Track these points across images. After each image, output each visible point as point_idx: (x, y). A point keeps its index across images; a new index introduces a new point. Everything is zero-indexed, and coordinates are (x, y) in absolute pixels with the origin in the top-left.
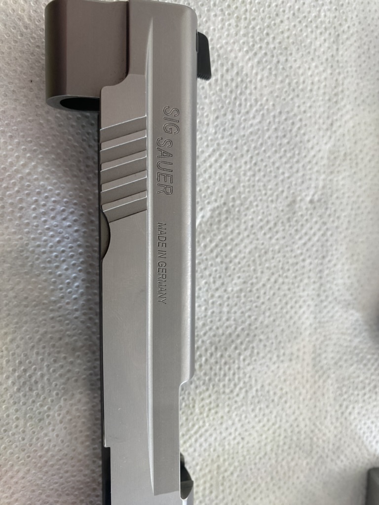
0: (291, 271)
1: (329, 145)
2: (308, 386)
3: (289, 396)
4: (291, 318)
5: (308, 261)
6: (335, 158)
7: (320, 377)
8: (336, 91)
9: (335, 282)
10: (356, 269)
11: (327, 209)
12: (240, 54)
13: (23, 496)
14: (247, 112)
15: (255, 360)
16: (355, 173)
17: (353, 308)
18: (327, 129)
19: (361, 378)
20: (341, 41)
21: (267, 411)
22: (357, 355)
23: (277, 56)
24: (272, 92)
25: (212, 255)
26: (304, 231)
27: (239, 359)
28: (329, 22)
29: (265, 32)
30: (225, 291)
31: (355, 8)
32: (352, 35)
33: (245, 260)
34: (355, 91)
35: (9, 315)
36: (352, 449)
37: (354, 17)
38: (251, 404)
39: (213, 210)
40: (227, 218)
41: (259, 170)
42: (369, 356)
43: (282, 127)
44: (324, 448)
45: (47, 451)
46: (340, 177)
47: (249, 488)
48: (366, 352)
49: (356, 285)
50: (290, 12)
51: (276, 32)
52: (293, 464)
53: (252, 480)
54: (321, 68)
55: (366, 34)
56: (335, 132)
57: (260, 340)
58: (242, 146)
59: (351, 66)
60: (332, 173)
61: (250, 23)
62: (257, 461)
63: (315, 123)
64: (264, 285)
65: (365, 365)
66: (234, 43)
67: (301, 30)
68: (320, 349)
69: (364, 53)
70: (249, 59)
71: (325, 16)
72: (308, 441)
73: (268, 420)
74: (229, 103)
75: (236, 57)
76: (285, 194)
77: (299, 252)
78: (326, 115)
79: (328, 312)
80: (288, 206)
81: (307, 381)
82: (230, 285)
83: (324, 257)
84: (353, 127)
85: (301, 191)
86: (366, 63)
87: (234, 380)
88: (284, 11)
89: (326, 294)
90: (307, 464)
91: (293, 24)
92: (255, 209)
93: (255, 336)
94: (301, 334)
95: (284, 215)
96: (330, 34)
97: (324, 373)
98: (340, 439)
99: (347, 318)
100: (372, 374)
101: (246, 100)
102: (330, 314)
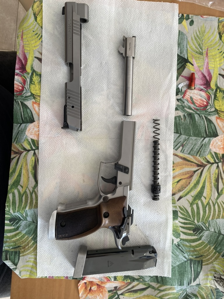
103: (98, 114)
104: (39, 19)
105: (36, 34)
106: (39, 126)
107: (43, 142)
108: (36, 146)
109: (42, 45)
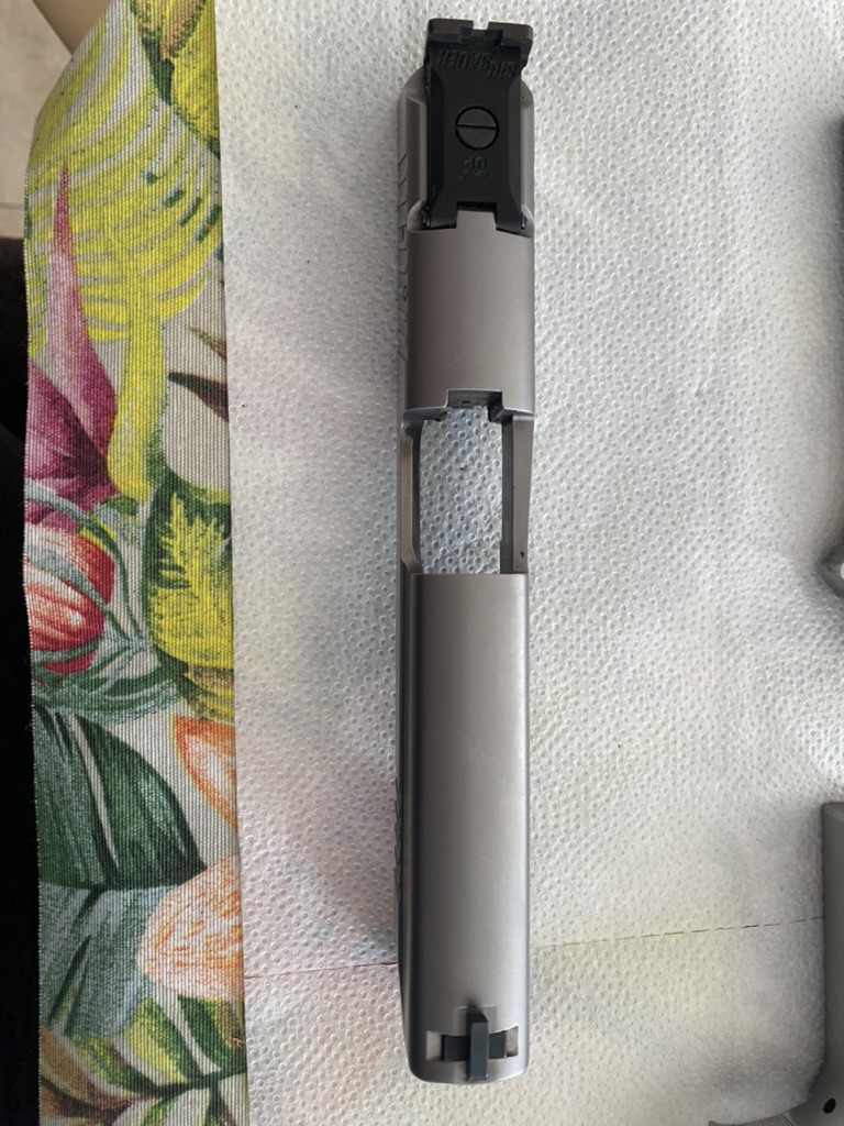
0: (675, 497)
1: (717, 311)
2: (712, 668)
3: (683, 680)
4: (680, 565)
5: (700, 482)
6: (729, 328)
7: (729, 654)
8: (723, 231)
9: (745, 512)
10: (775, 490)
11: (722, 403)
12: (577, 199)
13: (319, 814)
14: (593, 277)
15: (629, 627)
16: (762, 347)
17: (777, 550)
18: (714, 287)
19: (795, 658)
20: (725, 159)
21: (652, 703)
22: (788, 621)
23: (630, 194)
24: (626, 245)
25: (554, 478)
26: (690, 438)
27: (605, 625)
28: (705, 135)
29: (610, 163)
30: (577, 527)
31: (744, 110)
32: (742, 148)
33: (603, 484)
34: (753, 228)
35: (294, 565)
36: (791, 768)
37: (743, 122)
38: (628, 691)
39: (554, 416)
40: (573, 426)
41: (617, 355)
42: (806, 625)
43: (645, 291)
44: (744, 763)
45: (348, 751)
46: (740, 355)
47: (635, 822)
48: (802, 619)
49: (778, 515)
50: (643, 130)
51: (625, 161)
52: (699, 787)
53: (639, 811)
54: (698, 202)
55: (762, 144)
56: (726, 289)
57: (635, 598)
58: (589, 323)
59: (744, 193)
60: (726, 349)
61: (587, 155)
62: (645, 783)
63: (695, 280)
64: (633, 518)
65: (801, 638)
66: (567, 185)
67: (663, 153)
68: (728, 612)
69: (762, 172)
70: (590, 204)
71: (698, 127)
72: (718, 751)
73: (655, 717)
74: (566, 267)
75: (571, 204)
76: (657, 386)
77: (685, 468)
78: (710, 267)
79: (739, 556)
80: (664, 402)
81: (710, 661)
82: (582, 519)
83: (724, 474)
84: (754, 280)
85: (681, 379)
86: (766, 187)
87: (599, 655)
88: (635, 132)
89: (732, 529)
90: (721, 787)
91: (649, 147)
92: (614, 410)
93: (626, 591)
94: (697, 589)
95: (660, 415)
96: (708, 151)
97: (736, 648)
98: (769, 750)
99: (768, 566)
100: (813, 652)
101: (589, 260)
102: (742, 560)
103: (661, 762)
104: (185, 78)
105: (172, 201)
106: (237, 896)
107: (274, 1018)
108: (223, 1049)
109: (223, 282)
